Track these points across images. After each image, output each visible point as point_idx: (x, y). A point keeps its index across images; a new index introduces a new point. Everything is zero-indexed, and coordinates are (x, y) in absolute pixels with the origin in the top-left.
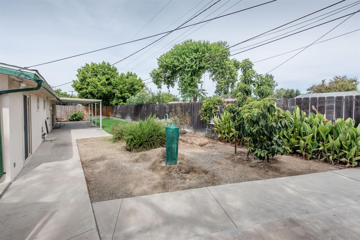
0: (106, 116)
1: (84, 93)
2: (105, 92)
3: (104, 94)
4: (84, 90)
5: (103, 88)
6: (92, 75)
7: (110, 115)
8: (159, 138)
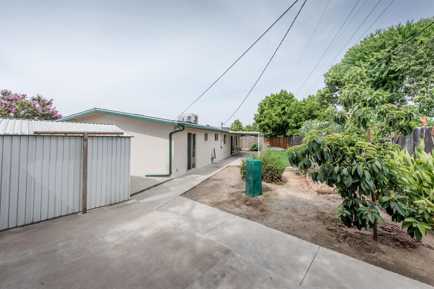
0: (284, 148)
1: (262, 125)
2: (280, 122)
3: (279, 125)
4: (263, 122)
5: (278, 119)
6: (269, 107)
7: (287, 147)
8: (268, 173)
